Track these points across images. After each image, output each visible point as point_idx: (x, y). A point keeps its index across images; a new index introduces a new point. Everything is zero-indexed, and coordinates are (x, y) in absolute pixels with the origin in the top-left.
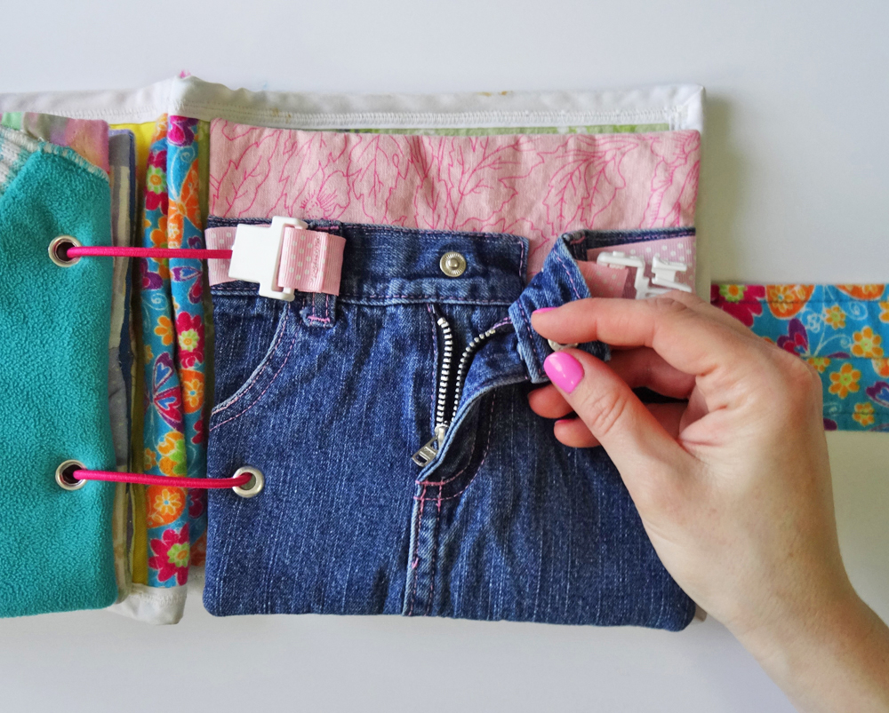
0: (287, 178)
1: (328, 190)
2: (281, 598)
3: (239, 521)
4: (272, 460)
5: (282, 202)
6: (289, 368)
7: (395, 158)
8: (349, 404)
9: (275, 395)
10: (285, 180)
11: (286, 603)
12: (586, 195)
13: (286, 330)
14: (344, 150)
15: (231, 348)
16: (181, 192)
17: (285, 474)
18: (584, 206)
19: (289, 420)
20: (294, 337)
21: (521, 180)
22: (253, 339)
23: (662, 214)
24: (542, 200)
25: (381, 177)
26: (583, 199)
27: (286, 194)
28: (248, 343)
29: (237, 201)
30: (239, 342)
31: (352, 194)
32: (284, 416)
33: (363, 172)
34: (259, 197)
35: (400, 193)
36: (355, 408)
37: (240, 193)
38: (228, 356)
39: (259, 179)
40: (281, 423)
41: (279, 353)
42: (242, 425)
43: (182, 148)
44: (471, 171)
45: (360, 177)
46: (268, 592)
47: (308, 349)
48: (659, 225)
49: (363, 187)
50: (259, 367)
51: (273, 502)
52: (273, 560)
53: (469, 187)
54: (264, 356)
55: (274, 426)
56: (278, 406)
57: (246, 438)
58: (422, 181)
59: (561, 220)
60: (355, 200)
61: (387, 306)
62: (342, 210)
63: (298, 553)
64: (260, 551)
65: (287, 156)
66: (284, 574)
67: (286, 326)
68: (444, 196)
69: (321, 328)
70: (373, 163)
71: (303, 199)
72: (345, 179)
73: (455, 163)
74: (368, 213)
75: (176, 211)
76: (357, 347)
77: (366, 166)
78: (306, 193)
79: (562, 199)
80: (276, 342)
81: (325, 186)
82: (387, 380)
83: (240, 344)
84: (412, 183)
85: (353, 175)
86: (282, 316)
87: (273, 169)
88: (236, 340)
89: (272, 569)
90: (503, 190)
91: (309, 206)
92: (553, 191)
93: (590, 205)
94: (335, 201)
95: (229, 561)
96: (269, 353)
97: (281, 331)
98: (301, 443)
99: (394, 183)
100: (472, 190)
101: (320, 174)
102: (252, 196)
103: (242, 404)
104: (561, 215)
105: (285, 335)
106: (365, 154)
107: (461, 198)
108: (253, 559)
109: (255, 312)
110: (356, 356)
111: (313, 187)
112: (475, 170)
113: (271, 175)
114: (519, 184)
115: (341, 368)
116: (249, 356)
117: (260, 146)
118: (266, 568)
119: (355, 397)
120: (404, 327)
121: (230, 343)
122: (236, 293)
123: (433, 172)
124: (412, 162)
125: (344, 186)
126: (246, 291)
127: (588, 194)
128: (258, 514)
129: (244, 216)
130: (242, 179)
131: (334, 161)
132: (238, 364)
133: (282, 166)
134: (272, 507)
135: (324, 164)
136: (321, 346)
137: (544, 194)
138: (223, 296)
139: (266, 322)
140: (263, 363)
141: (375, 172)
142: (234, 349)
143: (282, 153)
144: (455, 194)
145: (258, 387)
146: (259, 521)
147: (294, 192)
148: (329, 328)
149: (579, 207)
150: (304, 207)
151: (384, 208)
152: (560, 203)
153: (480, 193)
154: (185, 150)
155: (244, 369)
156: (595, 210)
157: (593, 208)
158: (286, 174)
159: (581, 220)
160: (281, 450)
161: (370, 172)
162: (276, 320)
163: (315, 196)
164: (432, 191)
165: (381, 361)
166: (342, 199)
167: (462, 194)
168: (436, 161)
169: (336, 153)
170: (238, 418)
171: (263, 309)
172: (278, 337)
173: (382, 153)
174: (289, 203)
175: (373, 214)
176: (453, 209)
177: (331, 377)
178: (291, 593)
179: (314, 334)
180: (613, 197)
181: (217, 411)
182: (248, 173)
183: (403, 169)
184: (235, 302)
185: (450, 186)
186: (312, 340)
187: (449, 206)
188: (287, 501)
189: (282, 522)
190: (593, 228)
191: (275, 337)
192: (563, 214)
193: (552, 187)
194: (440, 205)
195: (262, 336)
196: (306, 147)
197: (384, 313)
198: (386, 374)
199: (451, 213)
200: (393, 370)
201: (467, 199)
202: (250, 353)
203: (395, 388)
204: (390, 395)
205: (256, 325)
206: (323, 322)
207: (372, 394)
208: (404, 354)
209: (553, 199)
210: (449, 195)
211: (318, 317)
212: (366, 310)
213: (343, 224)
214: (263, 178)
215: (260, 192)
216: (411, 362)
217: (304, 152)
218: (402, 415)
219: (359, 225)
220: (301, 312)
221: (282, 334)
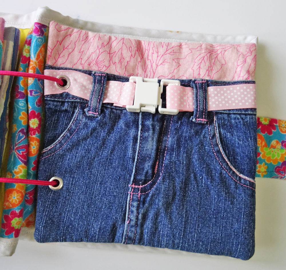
0: (83, 52)
1: (101, 58)
2: (69, 235)
3: (51, 201)
4: (67, 174)
5: (79, 62)
6: (78, 133)
7: (130, 48)
8: (103, 151)
9: (70, 145)
10: (81, 52)
11: (71, 237)
12: (210, 66)
13: (77, 117)
14: (109, 42)
15: (52, 124)
16: (36, 56)
17: (73, 181)
18: (209, 70)
19: (76, 157)
20: (81, 121)
21: (182, 60)
22: (62, 121)
23: (242, 75)
24: (191, 68)
25: (124, 56)
26: (209, 67)
27: (82, 58)
28: (60, 122)
29: (59, 59)
30: (56, 121)
31: (111, 62)
32: (74, 155)
33: (116, 53)
34: (69, 59)
35: (132, 64)
36: (105, 152)
37: (61, 56)
38: (50, 127)
39: (70, 50)
40: (72, 158)
41: (74, 127)
42: (55, 158)
43: (38, 37)
44: (161, 56)
45: (115, 55)
46: (63, 233)
47: (87, 126)
48: (241, 79)
49: (116, 59)
50: (64, 133)
51: (67, 193)
52: (66, 219)
53: (160, 63)
54: (66, 128)
55: (69, 159)
56: (71, 150)
57: (56, 164)
58: (141, 59)
59: (199, 76)
60: (112, 64)
61: (123, 110)
62: (106, 68)
63: (77, 215)
64: (60, 214)
65: (83, 42)
66: (71, 224)
67: (78, 116)
68: (149, 66)
69: (94, 117)
70: (121, 50)
71: (89, 61)
72: (108, 55)
73: (155, 52)
74: (118, 71)
75: (33, 64)
76: (109, 126)
77: (118, 50)
78: (90, 59)
79: (200, 67)
80: (73, 122)
81: (100, 57)
82: (121, 140)
83: (56, 123)
84: (137, 60)
85: (112, 53)
86: (77, 111)
87: (76, 47)
88: (55, 120)
89: (65, 222)
90: (174, 64)
91: (92, 65)
92: (196, 64)
93: (212, 70)
94: (104, 64)
95: (46, 218)
96: (69, 127)
97: (75, 117)
98: (81, 167)
99: (129, 59)
100: (161, 64)
101: (98, 51)
102: (66, 58)
103: (55, 149)
104: (199, 74)
105: (77, 119)
106: (118, 45)
107: (157, 67)
108: (57, 218)
109: (64, 108)
110: (108, 130)
111: (94, 56)
112: (163, 55)
113: (76, 49)
114: (181, 62)
115: (101, 135)
116: (60, 129)
117: (72, 36)
118: (63, 222)
119: (106, 147)
120: (130, 118)
121: (52, 121)
122: (56, 99)
123: (146, 56)
124: (137, 51)
125: (108, 58)
126: (61, 99)
127: (211, 65)
128: (60, 198)
129: (62, 66)
130: (62, 50)
131: (104, 47)
132: (55, 131)
133: (81, 46)
134: (66, 195)
135: (100, 47)
136: (93, 124)
137: (192, 66)
138: (50, 100)
139: (68, 113)
140: (66, 131)
141: (122, 54)
142: (53, 124)
143: (81, 40)
144: (154, 66)
145: (63, 142)
146: (60, 201)
147: (85, 58)
148: (97, 117)
149: (207, 70)
150: (89, 65)
151: (125, 69)
152: (199, 69)
153: (164, 65)
154: (39, 38)
155: (57, 133)
156: (214, 72)
157: (213, 71)
158: (82, 50)
159: (208, 75)
160: (71, 170)
161: (119, 53)
162: (73, 113)
163: (95, 61)
164: (145, 64)
165: (118, 132)
166: (107, 63)
167: (157, 66)
168: (147, 52)
169: (105, 43)
170: (53, 155)
171: (68, 108)
172: (74, 120)
173: (125, 46)
174: (83, 62)
175: (120, 72)
176: (153, 72)
177: (96, 138)
178: (74, 233)
179: (90, 120)
180: (221, 68)
181: (44, 151)
182: (65, 47)
183: (133, 53)
184: (55, 103)
185: (152, 62)
186: (89, 122)
187: (151, 71)
188: (73, 193)
189: (71, 202)
190: (213, 79)
191: (72, 120)
192: (200, 73)
193: (196, 62)
194: (148, 70)
195: (66, 119)
196: (92, 39)
197: (122, 112)
198: (120, 137)
199: (152, 74)
200: (124, 136)
201: (159, 67)
202: (60, 127)
203: (124, 144)
204: (121, 147)
205: (64, 114)
206: (95, 114)
207: (113, 146)
208: (129, 129)
209: (196, 67)
210: (152, 66)
211: (93, 112)
212: (114, 110)
213: (107, 74)
214: (72, 50)
215: (70, 56)
216: (132, 133)
217: (91, 41)
218: (126, 156)
219: (114, 75)
220: (85, 110)
221: (75, 119)
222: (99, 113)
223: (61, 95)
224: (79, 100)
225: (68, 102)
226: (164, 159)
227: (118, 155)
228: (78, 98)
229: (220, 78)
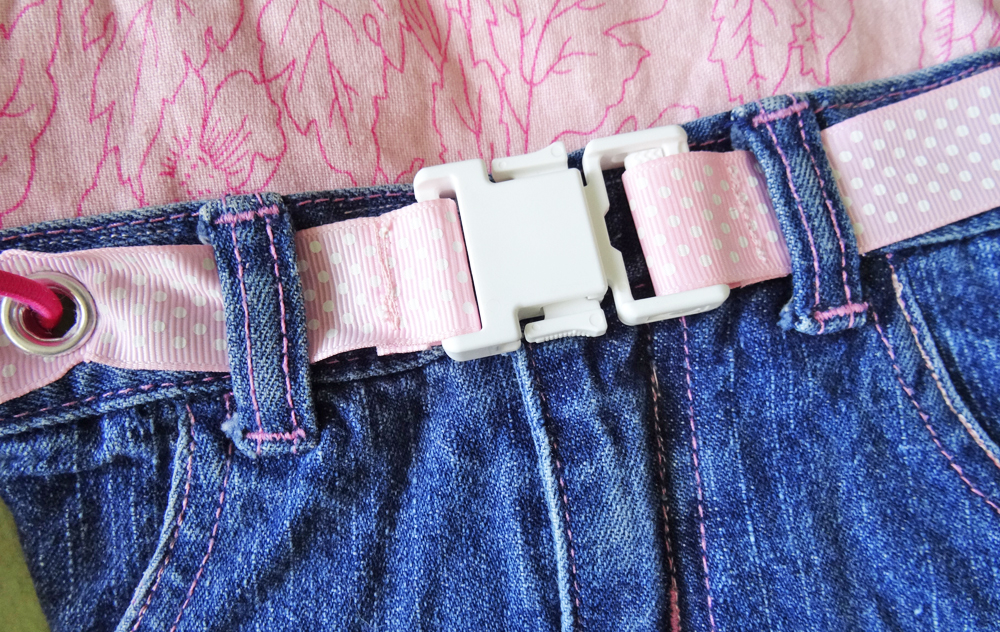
0: (110, 109)
1: (223, 121)
5: (109, 169)
6: (222, 559)
7: (369, 22)
8: (383, 609)
10: (106, 116)
12: (798, 20)
13: (195, 477)
14: (241, 19)
15: (65, 550)
18: (800, 42)
20: (221, 489)
21: (649, 24)
22: (117, 515)
23: (962, 26)
24: (706, 54)
25: (345, 72)
26: (793, 27)
27: (116, 149)
28: (108, 524)
30: (84, 528)
31: (286, 124)
33: (299, 66)
34: (43, 169)
35: (400, 107)
36: (397, 615)
38: (65, 568)
39: (34, 119)
41: (190, 533)
44: (539, 26)
45: (296, 79)
47: (261, 509)
48: (962, 50)
49: (311, 103)
50: (147, 574)
53: (543, 65)
54: (154, 546)
58: (441, 71)
59: (758, 86)
60: (299, 137)
62: (271, 166)
65: (94, 52)
67: (194, 469)
68: (491, 98)
70: (320, 42)
71: (164, 153)
72: (261, 90)
73: (502, 14)
74: (339, 165)
76: (379, 474)
77: (304, 52)
78: (167, 136)
79: (749, 38)
80: (178, 510)
81: (215, 113)
83: (89, 533)
84: (420, 78)
85: (277, 77)
86: (180, 446)
87: (64, 91)
88: (75, 527)
90: (618, 54)
91: (183, 169)
92: (727, 28)
93: (812, 38)
94: (249, 146)
96: (164, 538)
97: (182, 481)
99: (380, 84)
100: (552, 68)
101: (193, 82)
102: (24, 167)
104: (756, 75)
105: (195, 487)
106: (296, 21)
107: (531, 93)
109: (105, 454)
110: (380, 495)
111: (182, 120)
112: (548, 22)
113: (64, 105)
114: (648, 33)
115: (349, 531)
116: (119, 556)
117: (15, 34)
119: (393, 587)
120: (471, 401)
121: (60, 537)
122: (42, 422)
123: (458, 45)
124: (410, 28)
125: (264, 107)
126: (67, 410)
127: (802, 14)
129: (13, 223)
131: (222, 49)
133: (88, 79)
135: (197, 58)
136: (293, 496)
137: (707, 41)
139: (139, 467)
140: (154, 563)
141: (331, 64)
142: (74, 548)
143: (79, 45)
144: (516, 88)
145: (154, 622)
147: (135, 140)
149: (791, 47)
150: (171, 172)
151: (372, 147)
152: (747, 49)
153: (568, 71)
155: (110, 589)
156: (825, 45)
157: (819, 42)
158: (103, 100)
159: (803, 73)
161: (318, 65)
162: (166, 457)
163: (195, 142)
164: (465, 90)
165: (433, 491)
166: (265, 139)
167: (531, 84)
168: (457, 22)
169: (224, 28)
171: (124, 443)
172: (180, 496)
173: (335, 15)
174: (130, 167)
175: (350, 166)
176: (519, 121)
177: (330, 555)
179: (271, 473)
180: (853, 15)
183: (392, 47)
184: (45, 445)
185: (500, 71)
186: (267, 489)
187: (507, 117)
190: (833, 84)
191: (172, 501)
192: (759, 72)
193: (721, 20)
194: (490, 118)
195: (138, 503)
196: (140, 22)
197: (423, 383)
198: (450, 518)
199: (516, 133)
200: (466, 506)
201: (543, 91)
202: (118, 547)
203: (477, 546)
204: (468, 566)
205: (115, 480)
206: (290, 442)
207: (428, 573)
208: (483, 464)
209: (730, 45)
210: (502, 91)
211: (275, 431)
212: (384, 386)
213: (286, 199)
214: (44, 117)
215: (44, 156)
216: (504, 477)
217: (140, 37)
218: (505, 606)
219: (326, 194)
220: (225, 427)
221: (187, 487)
222: (306, 430)
223: (65, 385)
224: (174, 392)
225: (113, 414)
226: (701, 568)
227: (464, 615)
228: (163, 380)
229: (862, 69)
